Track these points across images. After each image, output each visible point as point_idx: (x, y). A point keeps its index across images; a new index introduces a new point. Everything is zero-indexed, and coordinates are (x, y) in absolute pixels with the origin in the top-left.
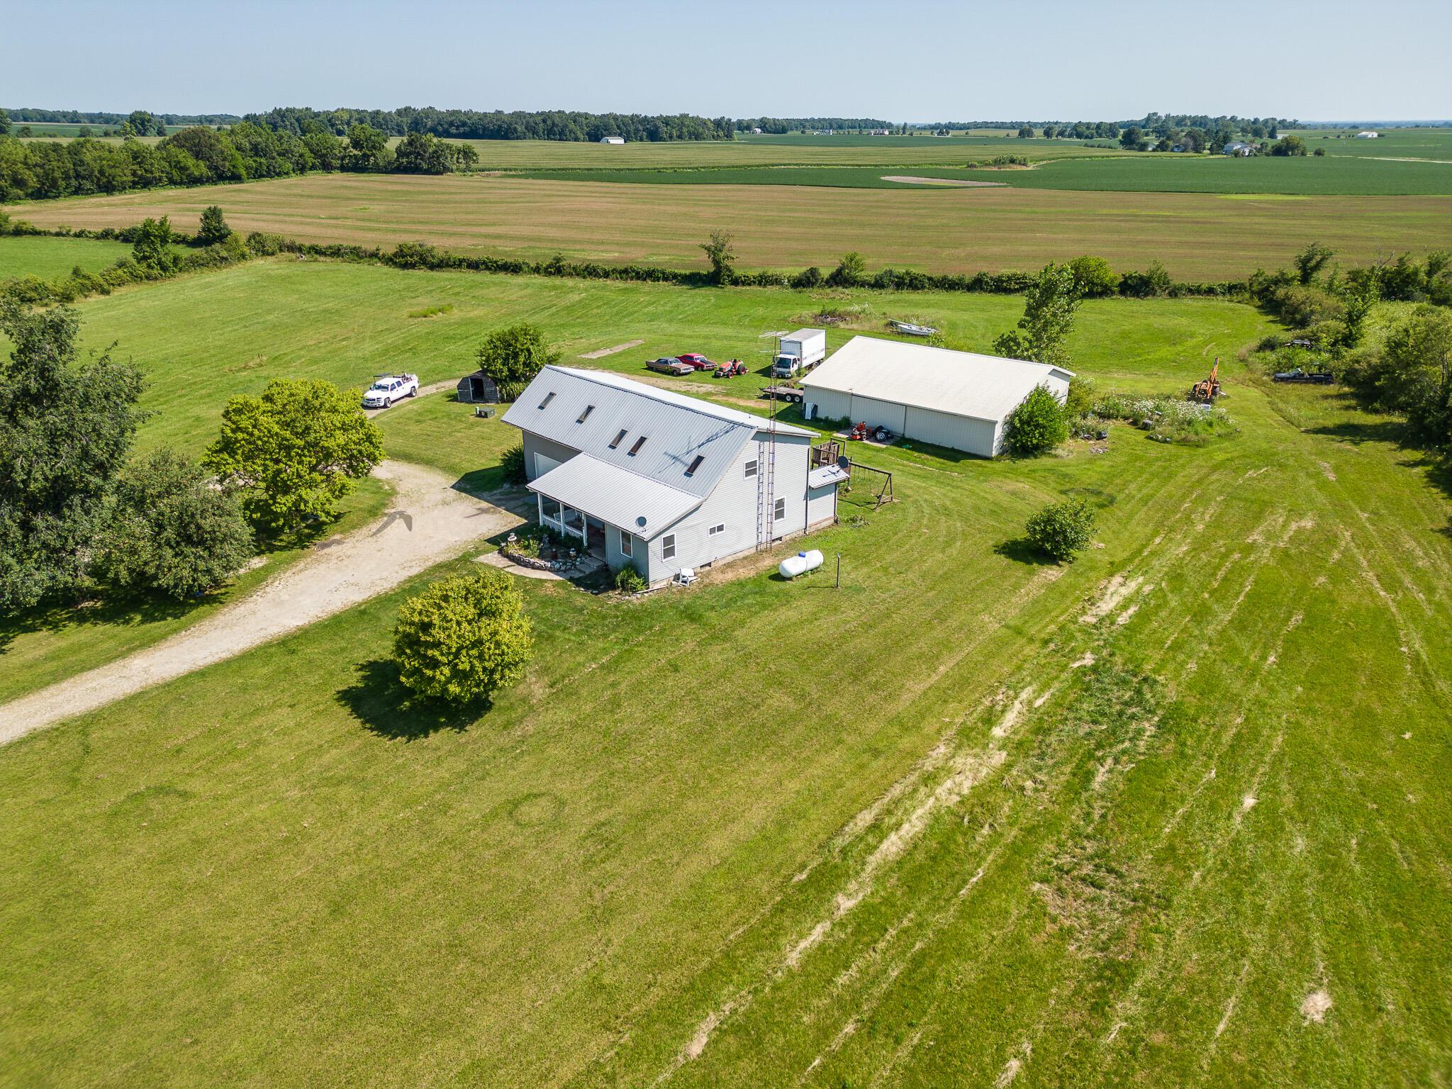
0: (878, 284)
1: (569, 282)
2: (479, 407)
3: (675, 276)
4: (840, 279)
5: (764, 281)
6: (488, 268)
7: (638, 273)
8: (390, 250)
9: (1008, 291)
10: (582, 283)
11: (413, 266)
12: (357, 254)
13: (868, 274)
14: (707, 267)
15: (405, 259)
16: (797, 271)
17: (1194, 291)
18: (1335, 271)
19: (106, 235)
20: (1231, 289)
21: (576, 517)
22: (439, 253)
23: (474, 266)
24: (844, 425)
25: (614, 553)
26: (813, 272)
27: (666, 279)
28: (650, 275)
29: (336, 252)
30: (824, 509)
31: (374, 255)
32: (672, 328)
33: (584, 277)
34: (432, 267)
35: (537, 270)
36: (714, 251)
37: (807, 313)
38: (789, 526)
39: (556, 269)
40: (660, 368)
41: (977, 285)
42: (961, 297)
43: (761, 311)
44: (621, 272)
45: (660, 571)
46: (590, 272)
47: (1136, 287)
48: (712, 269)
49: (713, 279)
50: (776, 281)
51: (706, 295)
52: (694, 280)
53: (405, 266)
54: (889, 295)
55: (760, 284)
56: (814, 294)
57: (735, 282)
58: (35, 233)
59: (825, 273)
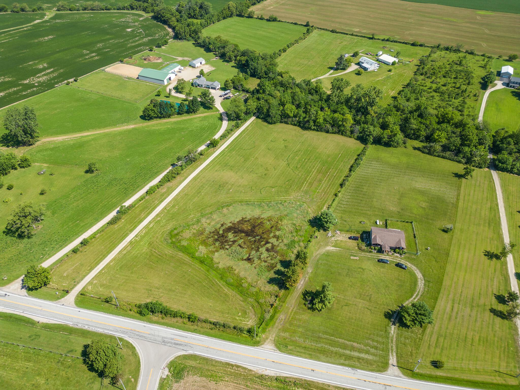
0: (392, 41)
1: (354, 37)
2: (354, 58)
3: (367, 37)
4: (388, 40)
5: (378, 39)
7: (362, 36)
8: (331, 30)
9: (407, 44)
10: (356, 37)
12: (326, 30)
13: (392, 40)
14: (372, 37)
15: (333, 31)
16: (382, 38)
17: (428, 47)
18: (442, 47)
19: (292, 23)
20: (430, 47)
21: (364, 67)
22: (338, 31)
23: (342, 33)
24: (381, 62)
25: (366, 69)
26: (384, 39)
28: (364, 37)
29: (324, 29)
30: (378, 67)
31: (328, 30)
32: (367, 48)
34: (336, 33)
35: (350, 34)
36: (373, 35)
37: (382, 46)
38: (375, 68)
39: (352, 35)
40: (367, 54)
42: (401, 44)
43: (377, 45)
44: (360, 36)
45: (369, 70)
46: (357, 36)
47: (421, 45)
50: (380, 40)
51: (371, 40)
52: (370, 38)
53: (333, 32)
54: (393, 43)
56: (384, 42)
57: (374, 39)
58: (282, 21)
59: (386, 39)
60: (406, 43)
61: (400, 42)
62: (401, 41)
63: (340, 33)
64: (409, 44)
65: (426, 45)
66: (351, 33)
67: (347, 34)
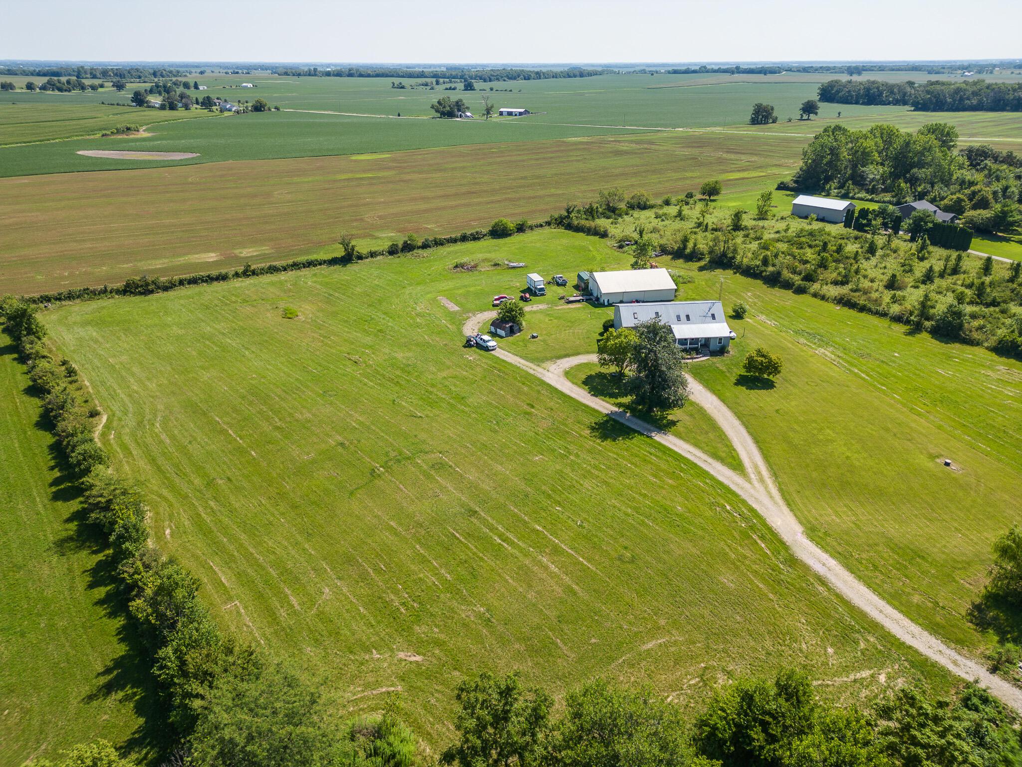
0: (425, 246)
3: (325, 262)
4: (408, 247)
5: (373, 255)
6: (203, 281)
7: (303, 264)
8: (120, 285)
9: (479, 239)
11: (152, 292)
14: (340, 253)
16: (386, 247)
17: (537, 226)
20: (549, 224)
23: (193, 281)
27: (320, 264)
28: (310, 264)
29: (70, 296)
31: (105, 291)
33: (272, 273)
34: (166, 289)
35: (237, 275)
39: (250, 272)
41: (464, 238)
44: (292, 266)
46: (273, 270)
47: (521, 229)
48: (343, 254)
49: (348, 258)
50: (380, 253)
55: (372, 256)
57: (360, 258)
59: (399, 245)
60: (475, 237)
61: (454, 241)
62: (453, 236)
63: (181, 283)
64: (485, 235)
65: (530, 223)
66: (240, 269)
67: (223, 278)
